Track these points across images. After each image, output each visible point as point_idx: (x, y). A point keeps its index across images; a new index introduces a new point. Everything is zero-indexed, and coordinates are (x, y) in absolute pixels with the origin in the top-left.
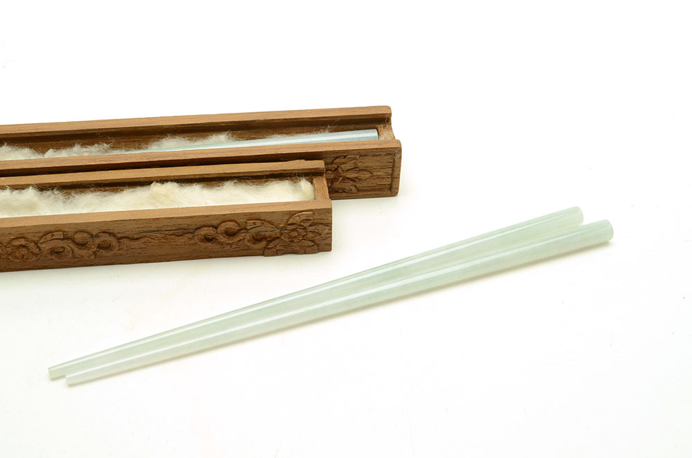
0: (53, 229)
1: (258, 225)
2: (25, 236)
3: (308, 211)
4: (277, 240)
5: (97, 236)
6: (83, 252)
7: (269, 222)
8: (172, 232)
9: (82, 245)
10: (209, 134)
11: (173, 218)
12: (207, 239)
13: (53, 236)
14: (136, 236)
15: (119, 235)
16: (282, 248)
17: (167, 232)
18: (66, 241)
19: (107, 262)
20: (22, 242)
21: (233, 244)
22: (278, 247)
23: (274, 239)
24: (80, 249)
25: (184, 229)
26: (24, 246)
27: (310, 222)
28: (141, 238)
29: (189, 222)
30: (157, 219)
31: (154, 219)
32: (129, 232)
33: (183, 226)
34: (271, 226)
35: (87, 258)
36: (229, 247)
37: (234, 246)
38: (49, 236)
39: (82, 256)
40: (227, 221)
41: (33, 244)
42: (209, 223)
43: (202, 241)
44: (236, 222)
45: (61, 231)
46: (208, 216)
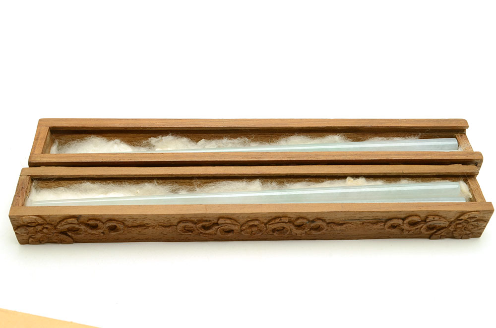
0: (281, 215)
1: (436, 219)
2: (258, 219)
3: (477, 211)
4: (445, 230)
5: (313, 221)
6: (299, 232)
7: (444, 218)
8: (368, 221)
9: (299, 227)
10: (325, 134)
11: (374, 212)
12: (393, 227)
13: (281, 220)
14: (340, 222)
15: (328, 221)
16: (445, 234)
17: (365, 221)
18: (288, 224)
19: (312, 238)
20: (256, 223)
21: (410, 231)
22: (443, 234)
23: (443, 228)
24: (297, 229)
25: (379, 219)
26: (256, 226)
27: (475, 219)
28: (344, 223)
29: (384, 215)
30: (363, 212)
31: (359, 212)
32: (338, 220)
33: (379, 217)
34: (445, 220)
35: (299, 235)
36: (407, 233)
37: (411, 232)
38: (278, 220)
39: (296, 234)
40: (413, 216)
41: (263, 225)
42: (399, 216)
43: (389, 228)
44: (419, 216)
45: (286, 217)
46: (400, 212)
